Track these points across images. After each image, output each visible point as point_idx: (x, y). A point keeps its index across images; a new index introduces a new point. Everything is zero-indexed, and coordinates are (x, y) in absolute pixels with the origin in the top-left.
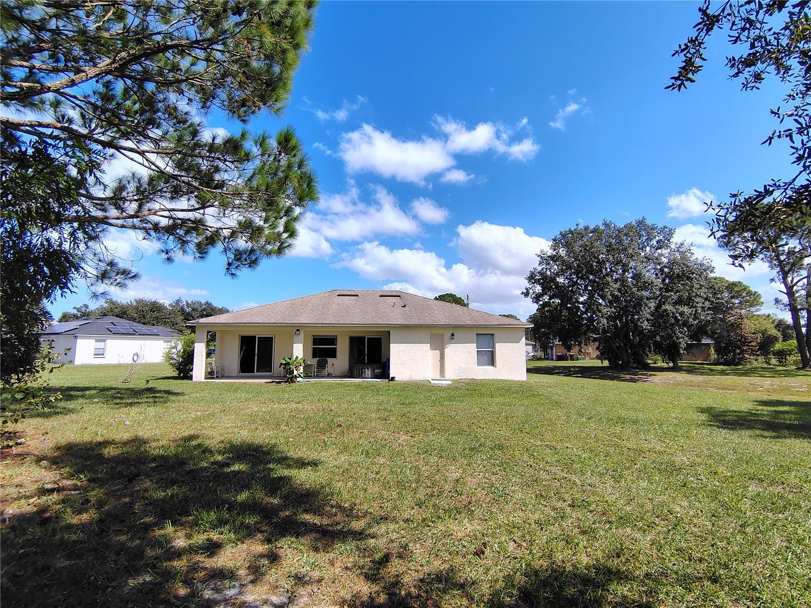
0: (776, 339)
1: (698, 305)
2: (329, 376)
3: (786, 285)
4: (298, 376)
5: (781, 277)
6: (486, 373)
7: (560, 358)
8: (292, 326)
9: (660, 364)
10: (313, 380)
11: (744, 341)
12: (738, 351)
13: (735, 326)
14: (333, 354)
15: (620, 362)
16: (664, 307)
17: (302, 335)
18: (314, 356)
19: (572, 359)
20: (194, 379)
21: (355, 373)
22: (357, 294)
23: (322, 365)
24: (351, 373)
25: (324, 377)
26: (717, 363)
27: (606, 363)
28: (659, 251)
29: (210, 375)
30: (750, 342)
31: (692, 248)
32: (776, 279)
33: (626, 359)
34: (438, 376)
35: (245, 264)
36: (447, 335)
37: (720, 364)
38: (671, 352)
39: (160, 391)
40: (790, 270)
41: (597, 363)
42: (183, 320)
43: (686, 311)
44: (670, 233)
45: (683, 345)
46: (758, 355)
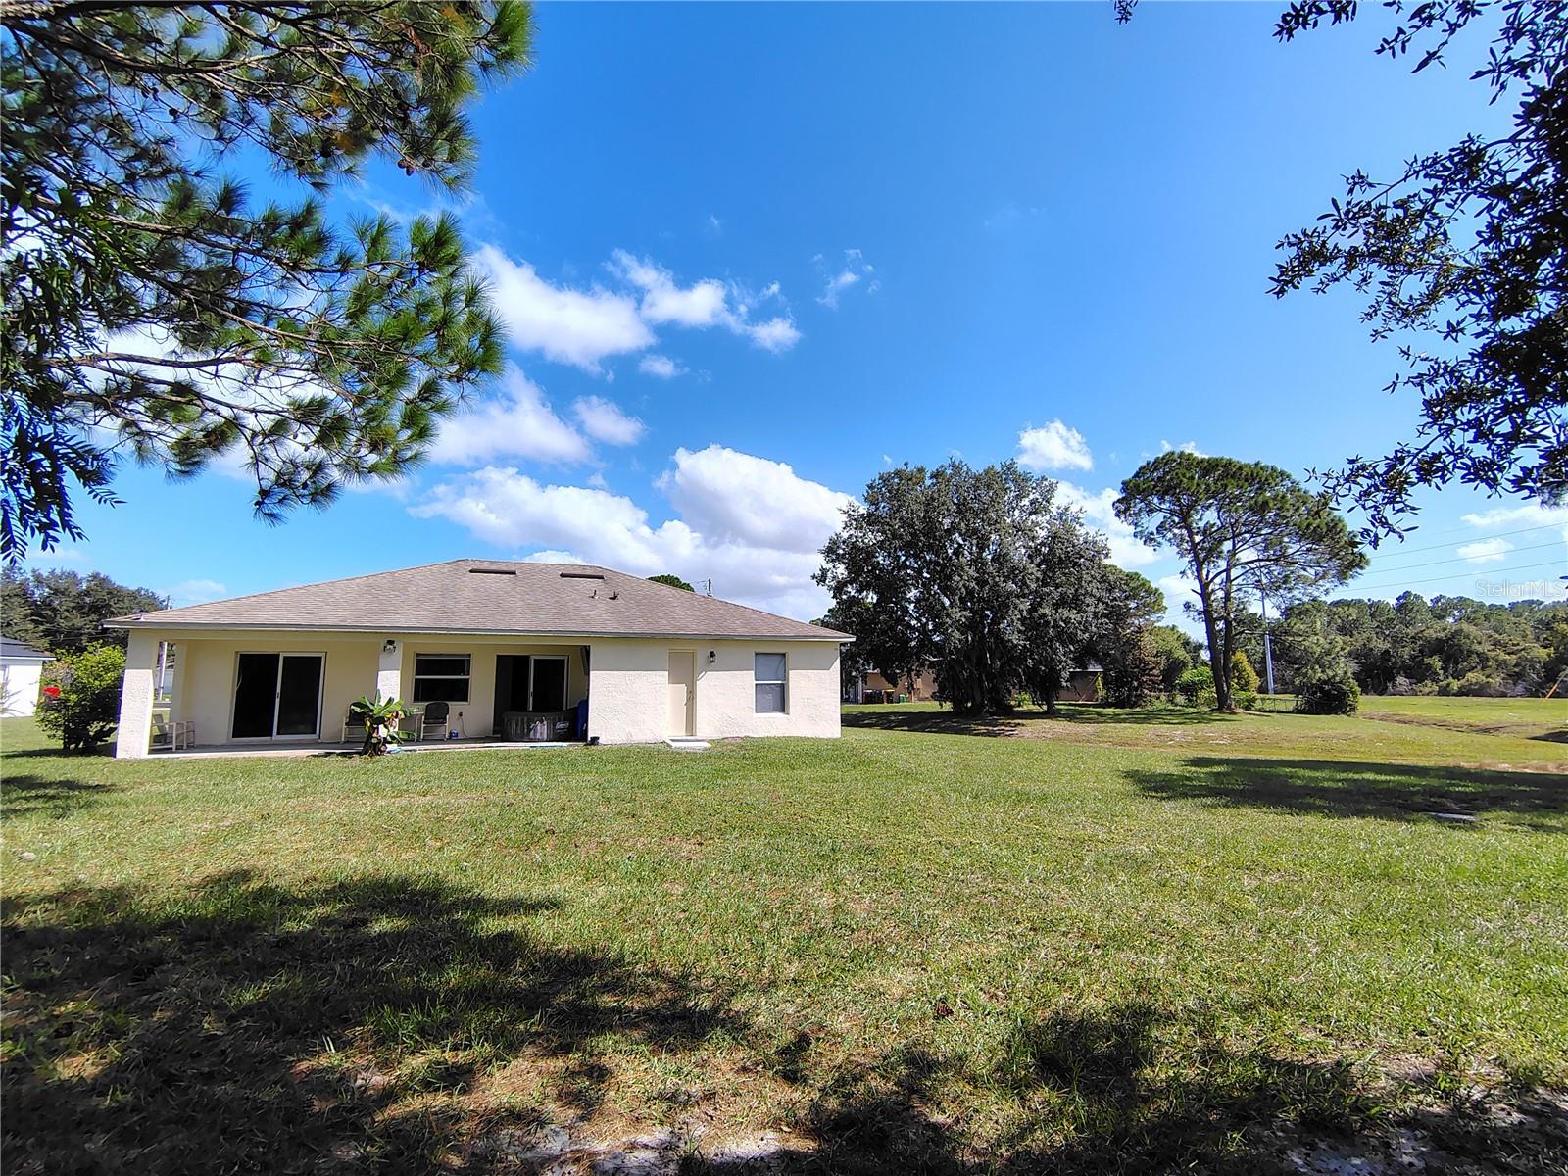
0: (1184, 665)
1: (1088, 609)
2: (453, 738)
3: (1200, 582)
4: (389, 738)
5: (1194, 569)
6: (771, 726)
7: (870, 699)
8: (376, 632)
9: (1028, 706)
10: (420, 748)
11: (1143, 668)
12: (1136, 684)
13: (1133, 644)
14: (461, 692)
15: (969, 704)
16: (1041, 611)
17: (399, 654)
18: (418, 697)
19: (890, 701)
20: (120, 754)
21: (513, 732)
22: (513, 569)
23: (436, 716)
24: (500, 732)
25: (441, 741)
26: (1106, 704)
27: (947, 707)
28: (1033, 517)
29: (161, 741)
30: (1151, 670)
31: (1081, 515)
32: (1188, 572)
33: (978, 699)
34: (682, 734)
35: (303, 496)
36: (702, 654)
37: (1110, 705)
38: (1046, 686)
39: (50, 785)
40: (1205, 559)
41: (933, 707)
42: (26, 616)
43: (1073, 617)
44: (1051, 489)
45: (1065, 675)
46: (1161, 690)
